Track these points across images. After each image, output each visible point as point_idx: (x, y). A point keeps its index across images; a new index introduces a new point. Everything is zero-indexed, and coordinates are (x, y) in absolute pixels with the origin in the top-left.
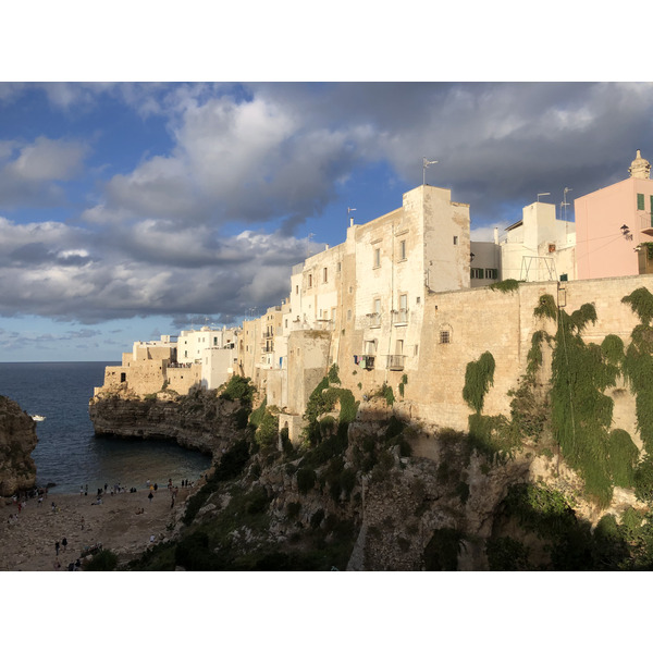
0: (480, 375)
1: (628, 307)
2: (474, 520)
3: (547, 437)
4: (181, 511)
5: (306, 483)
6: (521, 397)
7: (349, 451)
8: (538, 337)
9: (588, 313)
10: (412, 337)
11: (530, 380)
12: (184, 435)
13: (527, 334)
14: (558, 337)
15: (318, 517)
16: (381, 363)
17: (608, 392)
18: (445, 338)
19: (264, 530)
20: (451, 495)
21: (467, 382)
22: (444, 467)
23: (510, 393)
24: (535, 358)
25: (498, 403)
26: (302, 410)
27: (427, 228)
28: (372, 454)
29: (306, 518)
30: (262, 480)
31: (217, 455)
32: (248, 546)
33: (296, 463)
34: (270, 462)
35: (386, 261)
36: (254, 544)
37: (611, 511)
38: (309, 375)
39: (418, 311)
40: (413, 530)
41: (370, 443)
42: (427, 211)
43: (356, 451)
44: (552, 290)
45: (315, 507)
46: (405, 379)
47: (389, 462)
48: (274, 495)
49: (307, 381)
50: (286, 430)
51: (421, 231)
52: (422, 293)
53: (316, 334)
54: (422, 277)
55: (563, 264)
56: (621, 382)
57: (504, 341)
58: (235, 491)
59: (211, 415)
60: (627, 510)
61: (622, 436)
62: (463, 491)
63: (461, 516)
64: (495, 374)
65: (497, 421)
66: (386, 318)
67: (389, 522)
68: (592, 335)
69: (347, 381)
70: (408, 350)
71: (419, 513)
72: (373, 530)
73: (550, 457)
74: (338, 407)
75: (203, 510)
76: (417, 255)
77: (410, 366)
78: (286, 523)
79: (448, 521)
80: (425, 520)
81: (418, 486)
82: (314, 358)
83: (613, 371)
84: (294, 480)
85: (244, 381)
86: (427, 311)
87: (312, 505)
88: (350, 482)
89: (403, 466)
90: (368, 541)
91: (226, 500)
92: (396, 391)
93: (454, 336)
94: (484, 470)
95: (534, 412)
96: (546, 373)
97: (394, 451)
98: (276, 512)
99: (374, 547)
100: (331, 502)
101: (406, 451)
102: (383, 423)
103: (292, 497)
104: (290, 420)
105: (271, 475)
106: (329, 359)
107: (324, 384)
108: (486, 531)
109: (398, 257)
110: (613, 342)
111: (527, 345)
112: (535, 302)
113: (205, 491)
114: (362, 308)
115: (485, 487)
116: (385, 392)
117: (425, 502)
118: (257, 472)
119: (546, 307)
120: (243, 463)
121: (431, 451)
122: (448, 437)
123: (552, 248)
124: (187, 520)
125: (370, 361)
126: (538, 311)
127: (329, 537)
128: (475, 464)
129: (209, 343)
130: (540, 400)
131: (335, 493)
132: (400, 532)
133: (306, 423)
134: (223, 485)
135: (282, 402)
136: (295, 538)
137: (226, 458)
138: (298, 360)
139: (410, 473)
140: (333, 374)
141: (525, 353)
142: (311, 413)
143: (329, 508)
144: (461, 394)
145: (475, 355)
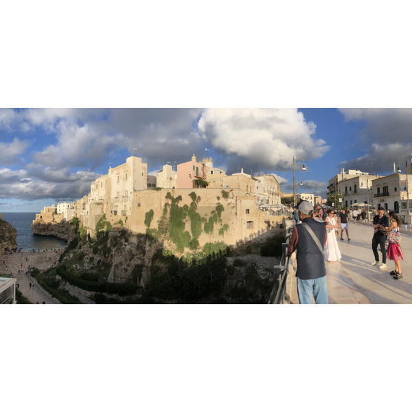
0: (149, 216)
1: (190, 197)
2: (147, 261)
3: (168, 234)
4: (58, 258)
5: (95, 251)
6: (161, 223)
7: (109, 241)
8: (166, 205)
9: (180, 198)
10: (129, 205)
11: (164, 218)
12: (59, 235)
13: (163, 204)
14: (171, 205)
15: (99, 262)
16: (119, 213)
17: (184, 220)
18: (139, 205)
19: (82, 265)
20: (141, 254)
21: (146, 218)
22: (138, 245)
23: (158, 222)
24: (165, 211)
25: (154, 225)
26: (94, 228)
27: (134, 170)
28: (116, 242)
29: (95, 262)
30: (82, 250)
31: (69, 242)
32: (78, 270)
33: (92, 244)
34: (84, 244)
35: (121, 180)
36: (79, 269)
37: (183, 254)
38: (96, 217)
39: (131, 196)
40: (129, 265)
41: (115, 238)
42: (134, 164)
43: (111, 241)
44: (170, 191)
45: (98, 259)
46: (127, 218)
47: (121, 244)
48: (86, 255)
49: (96, 219)
50: (89, 234)
51: (132, 171)
52: (132, 191)
53: (98, 204)
54: (132, 185)
55: (174, 184)
56: (188, 218)
57: (157, 206)
58: (74, 253)
59: (67, 229)
60: (188, 254)
61: (187, 233)
62: (144, 252)
63: (143, 260)
64: (154, 216)
65: (154, 230)
66: (121, 198)
67: (121, 263)
68: (181, 204)
69: (108, 219)
70: (128, 209)
71: (130, 260)
72: (116, 266)
73: (168, 240)
74: (106, 227)
75: (64, 258)
76: (131, 178)
77: (128, 214)
78: (90, 264)
79: (139, 262)
80: (132, 262)
81: (131, 251)
82: (98, 212)
83: (185, 215)
84: (92, 250)
85: (77, 219)
86: (134, 196)
87: (97, 258)
88: (109, 251)
89: (126, 245)
90: (115, 269)
91: (72, 255)
92: (124, 222)
93: (142, 204)
94: (150, 245)
95: (164, 227)
96: (168, 215)
97: (123, 241)
98: (86, 260)
99: (116, 271)
100: (103, 257)
101: (127, 241)
102: (120, 232)
103: (91, 255)
104: (91, 231)
105: (85, 248)
106: (103, 212)
107: (101, 220)
108: (150, 264)
109: (125, 179)
110: (186, 206)
111: (163, 207)
112: (166, 194)
113: (65, 252)
114: (113, 195)
115: (150, 251)
116: (120, 222)
117: (132, 257)
118: (80, 247)
119: (169, 196)
120: (77, 244)
121: (134, 240)
122: (139, 236)
123: (171, 179)
124: (60, 261)
125: (116, 212)
126: (166, 197)
127: (103, 268)
128: (147, 244)
129: (66, 207)
130: (166, 223)
131: (105, 254)
132: (125, 266)
133: (96, 232)
134: (71, 251)
135: (88, 225)
136: (92, 268)
137: (72, 242)
138: (93, 212)
139: (128, 247)
140: (104, 217)
141: (162, 209)
142: (97, 229)
143: (103, 259)
144: (143, 222)
145: (148, 210)
